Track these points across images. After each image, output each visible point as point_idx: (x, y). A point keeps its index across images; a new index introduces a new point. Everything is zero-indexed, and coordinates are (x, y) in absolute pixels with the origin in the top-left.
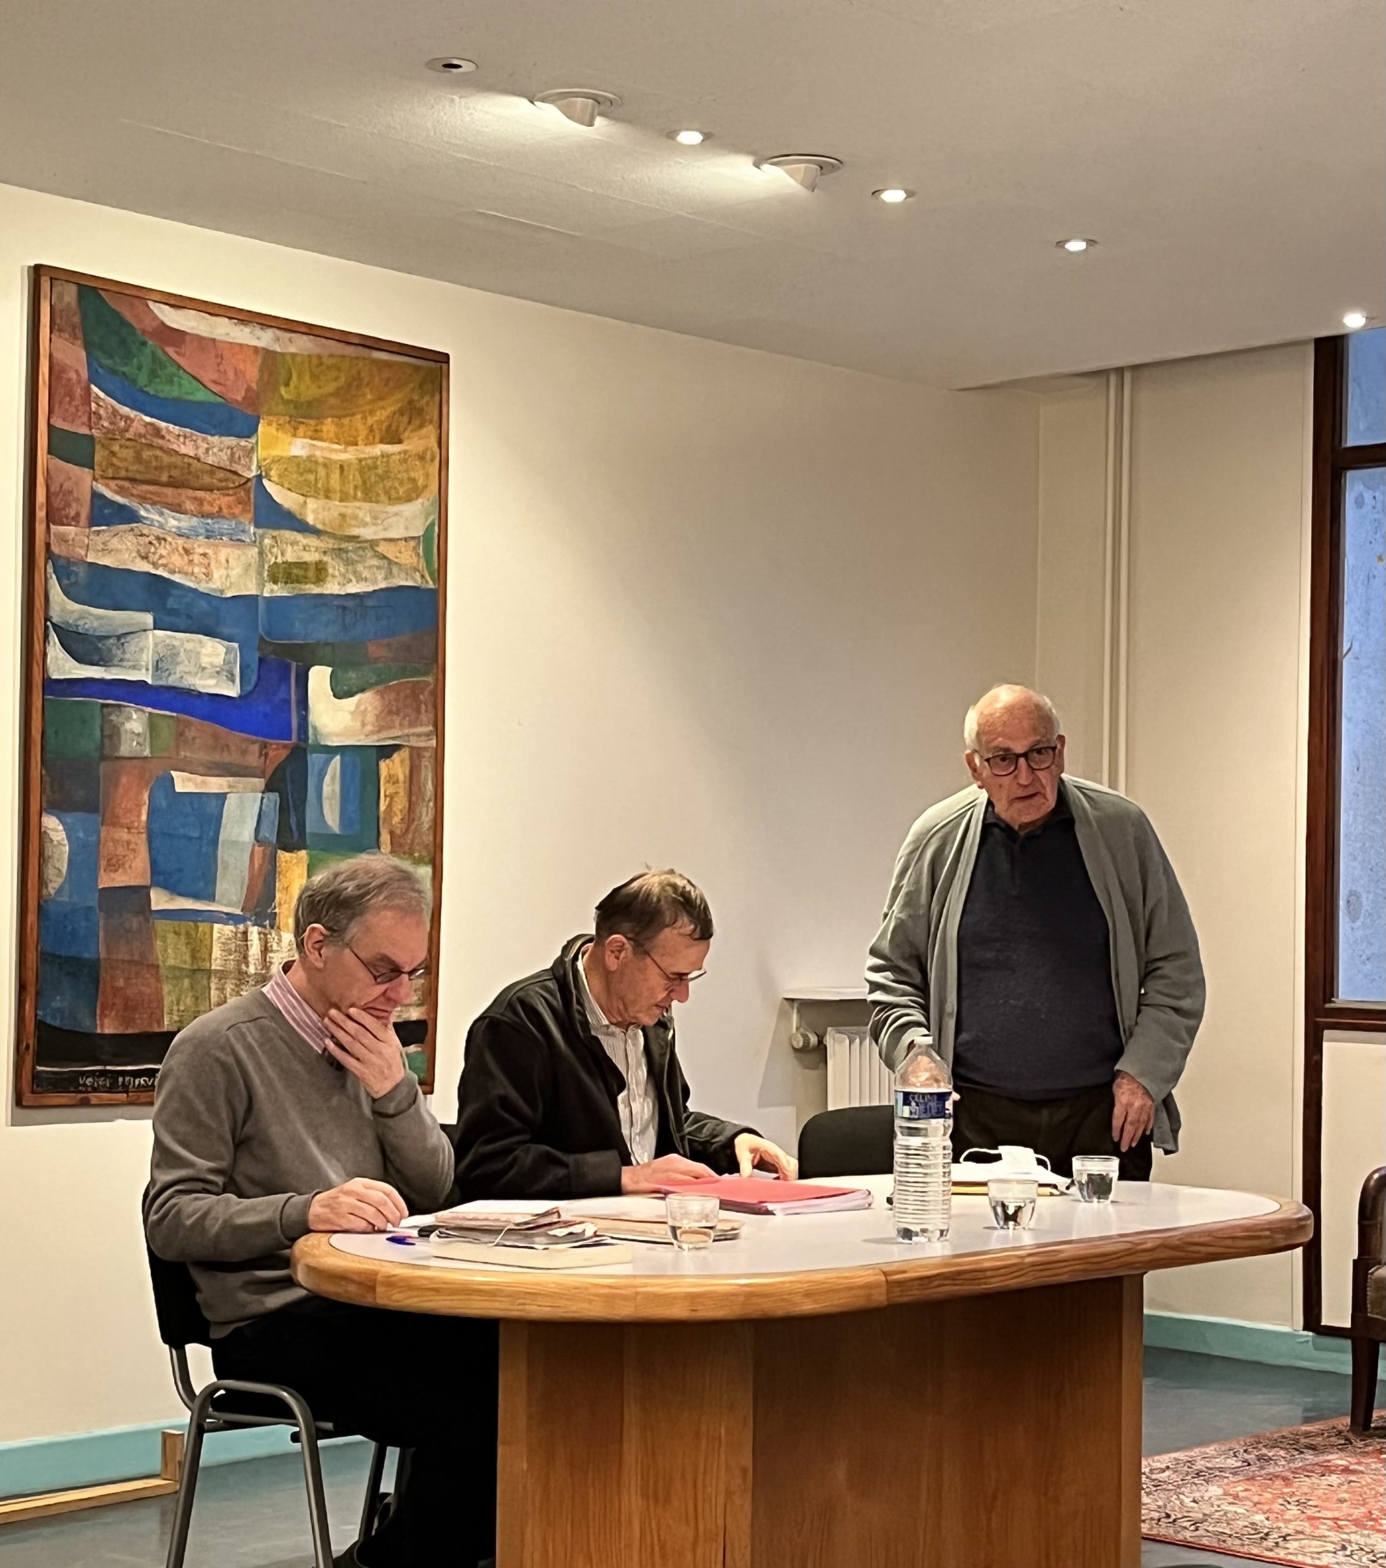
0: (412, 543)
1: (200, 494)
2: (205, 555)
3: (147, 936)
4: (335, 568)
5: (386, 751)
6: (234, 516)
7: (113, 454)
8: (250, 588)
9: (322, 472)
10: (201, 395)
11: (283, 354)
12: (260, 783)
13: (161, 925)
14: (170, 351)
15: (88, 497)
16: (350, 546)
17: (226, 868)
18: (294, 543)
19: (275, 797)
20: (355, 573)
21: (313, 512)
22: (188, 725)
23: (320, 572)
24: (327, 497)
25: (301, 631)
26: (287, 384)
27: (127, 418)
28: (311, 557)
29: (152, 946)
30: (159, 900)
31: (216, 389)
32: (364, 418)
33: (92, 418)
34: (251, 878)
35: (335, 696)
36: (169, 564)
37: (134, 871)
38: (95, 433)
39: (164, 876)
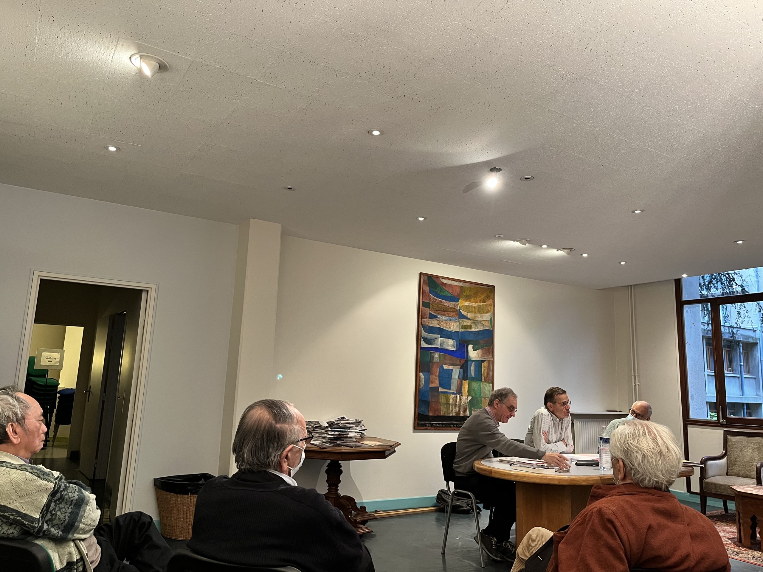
0: (488, 321)
1: (449, 313)
2: (449, 324)
3: (438, 396)
4: (473, 326)
5: (483, 361)
6: (455, 317)
7: (433, 306)
8: (458, 330)
9: (471, 308)
10: (449, 295)
11: (464, 287)
12: (459, 367)
13: (441, 395)
14: (444, 287)
15: (429, 314)
16: (476, 322)
17: (453, 384)
18: (466, 321)
19: (462, 370)
20: (477, 327)
21: (469, 316)
22: (446, 356)
23: (470, 327)
24: (472, 313)
25: (468, 338)
26: (465, 292)
27: (436, 299)
28: (469, 324)
29: (439, 399)
30: (441, 390)
31: (452, 293)
32: (479, 298)
33: (430, 300)
34: (458, 386)
35: (474, 350)
36: (443, 326)
37: (436, 384)
38: (430, 302)
39: (441, 385)
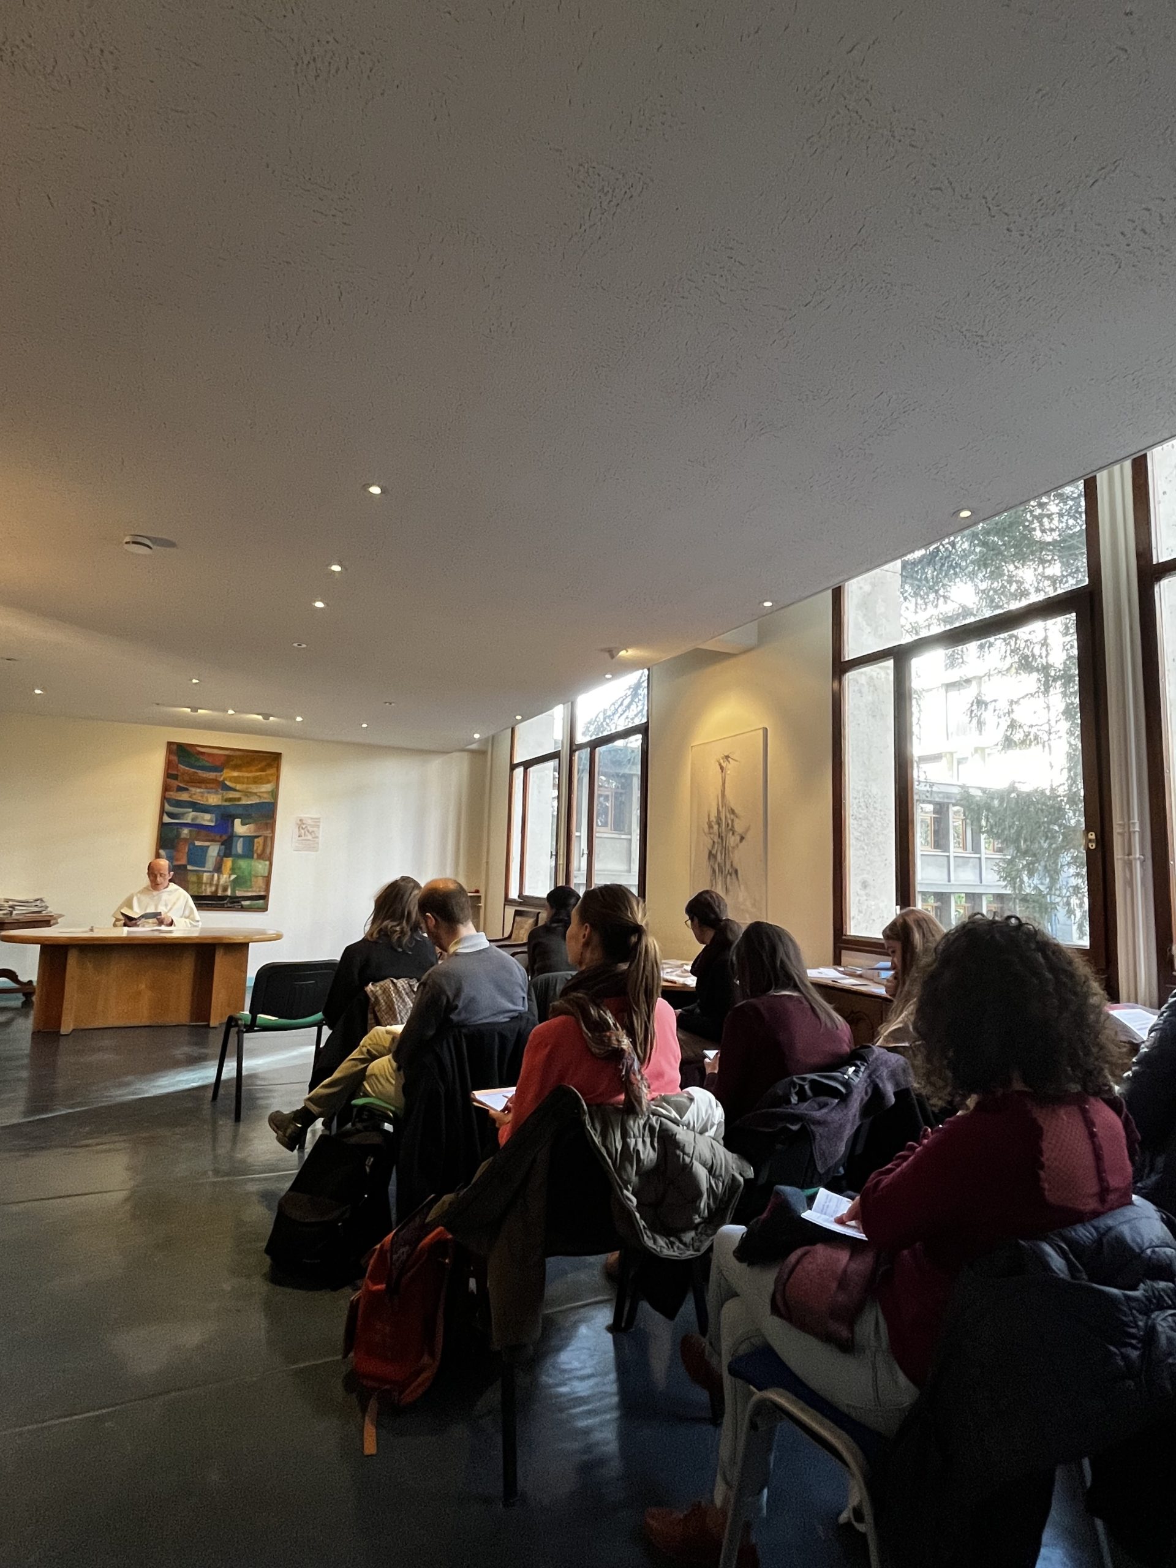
0: (267, 793)
1: (206, 784)
2: (207, 797)
3: (185, 875)
4: (243, 798)
5: (257, 837)
6: (216, 788)
7: (185, 777)
8: (220, 803)
9: (241, 779)
10: (207, 764)
11: (231, 755)
12: (219, 843)
13: (190, 873)
14: (201, 756)
15: (178, 787)
16: (249, 794)
17: (208, 861)
18: (232, 794)
19: (223, 847)
20: (250, 799)
21: (238, 787)
22: (200, 832)
24: (243, 784)
25: (234, 812)
26: (233, 761)
28: (237, 796)
29: (187, 877)
30: (189, 867)
31: (213, 763)
32: (255, 767)
33: (180, 771)
34: (215, 864)
35: (242, 825)
36: (198, 799)
37: (183, 862)
38: (179, 774)
39: (190, 862)
